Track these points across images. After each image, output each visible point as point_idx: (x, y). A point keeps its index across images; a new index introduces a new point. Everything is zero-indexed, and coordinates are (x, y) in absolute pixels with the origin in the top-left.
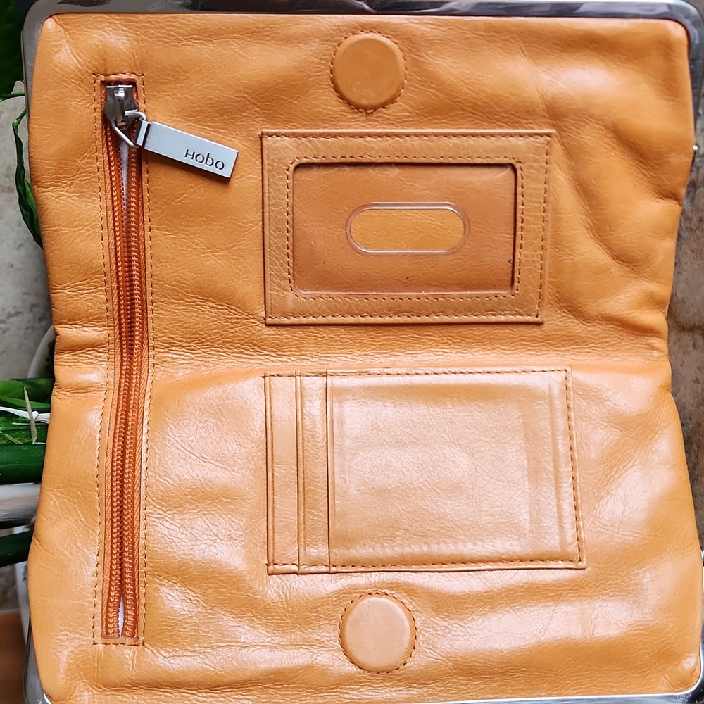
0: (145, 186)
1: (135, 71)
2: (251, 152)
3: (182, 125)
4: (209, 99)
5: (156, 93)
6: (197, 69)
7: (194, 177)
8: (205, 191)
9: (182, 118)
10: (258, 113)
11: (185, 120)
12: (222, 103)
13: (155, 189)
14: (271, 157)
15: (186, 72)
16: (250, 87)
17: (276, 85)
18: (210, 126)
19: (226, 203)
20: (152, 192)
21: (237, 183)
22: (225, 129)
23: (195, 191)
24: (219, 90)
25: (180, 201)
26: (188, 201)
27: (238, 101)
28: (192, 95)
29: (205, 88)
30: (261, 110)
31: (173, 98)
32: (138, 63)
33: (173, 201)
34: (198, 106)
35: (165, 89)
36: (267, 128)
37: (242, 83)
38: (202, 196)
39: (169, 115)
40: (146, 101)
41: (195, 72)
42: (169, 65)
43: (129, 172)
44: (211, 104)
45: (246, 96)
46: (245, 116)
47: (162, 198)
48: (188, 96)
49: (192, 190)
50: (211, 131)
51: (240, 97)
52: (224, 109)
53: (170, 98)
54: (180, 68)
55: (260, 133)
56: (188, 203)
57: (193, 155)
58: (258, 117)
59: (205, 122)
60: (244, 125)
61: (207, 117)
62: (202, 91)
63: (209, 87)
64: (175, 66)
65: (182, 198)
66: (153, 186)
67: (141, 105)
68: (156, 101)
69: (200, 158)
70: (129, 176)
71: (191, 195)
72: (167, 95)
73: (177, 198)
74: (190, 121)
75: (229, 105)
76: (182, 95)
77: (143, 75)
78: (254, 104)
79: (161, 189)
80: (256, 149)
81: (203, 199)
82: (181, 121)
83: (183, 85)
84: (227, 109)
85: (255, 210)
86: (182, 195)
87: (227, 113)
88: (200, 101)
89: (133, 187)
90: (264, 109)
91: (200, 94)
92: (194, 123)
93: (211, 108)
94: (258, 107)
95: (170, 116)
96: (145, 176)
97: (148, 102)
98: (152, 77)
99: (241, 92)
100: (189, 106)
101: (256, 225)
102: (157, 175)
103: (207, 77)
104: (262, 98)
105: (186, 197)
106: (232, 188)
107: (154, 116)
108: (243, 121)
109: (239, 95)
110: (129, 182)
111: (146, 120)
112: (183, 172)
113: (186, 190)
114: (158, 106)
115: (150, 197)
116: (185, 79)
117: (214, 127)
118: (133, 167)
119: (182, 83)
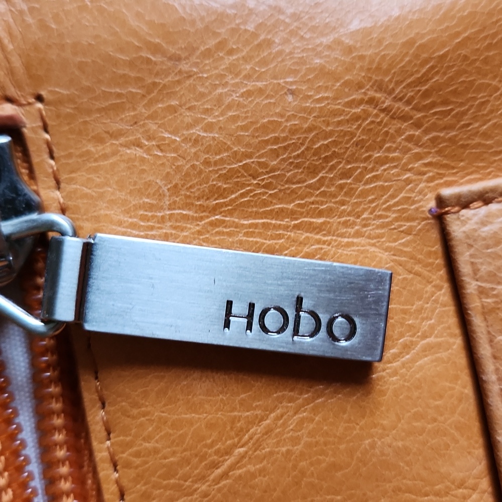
0: (101, 449)
1: (12, 92)
2: (417, 268)
3: (194, 228)
4: (265, 128)
5: (91, 147)
6: (212, 43)
7: (259, 385)
8: (302, 421)
9: (188, 206)
10: (416, 145)
11: (202, 208)
12: (310, 130)
13: (137, 454)
14: (484, 269)
15: (179, 59)
16: (385, 66)
17: (460, 45)
18: (279, 214)
19: (373, 446)
20: (128, 465)
21: (395, 373)
22: (329, 212)
23: (268, 432)
24: (292, 92)
25: (225, 475)
26: (251, 468)
27: (356, 118)
28: (209, 127)
29: (249, 94)
30: (426, 132)
31: (148, 150)
32: (17, 63)
33: (202, 478)
34: (236, 156)
35: (116, 126)
36: (449, 184)
37: (362, 58)
38: (295, 441)
39: (143, 206)
40: (63, 177)
41: (208, 53)
42: (121, 50)
43: (42, 417)
44: (276, 140)
45: (378, 95)
46: (381, 162)
47: (167, 476)
48: (197, 131)
49: (257, 430)
50: (286, 228)
51: (361, 102)
52: (317, 152)
53: (139, 152)
54: (156, 49)
55: (432, 204)
56: (253, 476)
57: (250, 316)
58: (418, 157)
59: (265, 204)
60: (382, 187)
61: (267, 186)
62: (239, 105)
63: (261, 91)
64: (139, 49)
65: (230, 461)
66: (129, 445)
67: (47, 193)
68: (96, 170)
69: (273, 320)
70: (43, 431)
71: (258, 446)
72: (127, 145)
73: (215, 465)
74: (214, 210)
75: (331, 133)
76: (175, 132)
77: (39, 98)
78: (404, 118)
79: (156, 451)
80: (429, 254)
81: (299, 448)
82: (186, 218)
83: (174, 103)
84: (327, 146)
85: (463, 442)
86: (228, 452)
87: (327, 159)
88: (239, 140)
89: (62, 462)
90: (434, 127)
91: (235, 119)
92: (230, 213)
93: (275, 153)
94: (417, 125)
95: (151, 207)
96: (96, 417)
97: (71, 181)
98: (71, 100)
99: (360, 86)
100: (207, 163)
101: (474, 489)
102: (136, 405)
103: (246, 59)
104: (426, 94)
105: (242, 457)
106: (383, 393)
107: (97, 219)
108: (376, 178)
109: (356, 96)
110: (45, 449)
111: (75, 234)
112: (220, 377)
113: (241, 432)
114: (107, 184)
115: (125, 483)
116: (179, 82)
117: (292, 214)
118: (52, 396)
119: (170, 95)
